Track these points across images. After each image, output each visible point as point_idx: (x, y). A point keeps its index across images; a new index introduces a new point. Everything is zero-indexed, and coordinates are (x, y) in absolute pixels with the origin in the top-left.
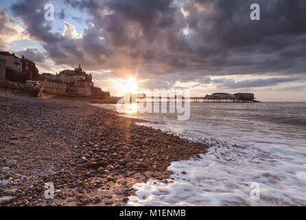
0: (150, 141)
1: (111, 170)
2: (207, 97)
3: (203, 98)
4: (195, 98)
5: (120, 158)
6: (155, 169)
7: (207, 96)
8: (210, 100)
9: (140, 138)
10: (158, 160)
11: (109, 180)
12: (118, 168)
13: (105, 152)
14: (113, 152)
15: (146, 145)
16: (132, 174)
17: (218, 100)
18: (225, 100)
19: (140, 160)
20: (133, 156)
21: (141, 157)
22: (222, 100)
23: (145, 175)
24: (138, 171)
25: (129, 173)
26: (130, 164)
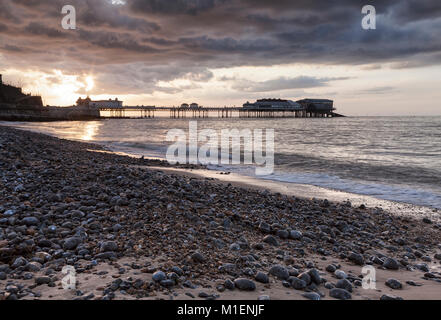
0: (130, 197)
1: (44, 262)
2: (247, 107)
3: (240, 109)
4: (223, 110)
5: (64, 236)
6: (140, 254)
7: (248, 104)
8: (253, 114)
9: (108, 193)
10: (146, 234)
11: (40, 282)
12: (60, 256)
13: (29, 225)
14: (48, 225)
15: (122, 205)
16: (91, 267)
17: (267, 114)
18: (281, 114)
19: (109, 236)
20: (91, 230)
21: (110, 231)
22: (276, 114)
23: (117, 267)
24: (103, 259)
25: (84, 264)
26: (87, 245)
